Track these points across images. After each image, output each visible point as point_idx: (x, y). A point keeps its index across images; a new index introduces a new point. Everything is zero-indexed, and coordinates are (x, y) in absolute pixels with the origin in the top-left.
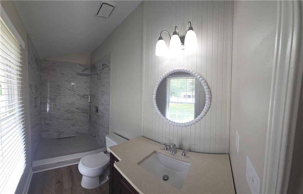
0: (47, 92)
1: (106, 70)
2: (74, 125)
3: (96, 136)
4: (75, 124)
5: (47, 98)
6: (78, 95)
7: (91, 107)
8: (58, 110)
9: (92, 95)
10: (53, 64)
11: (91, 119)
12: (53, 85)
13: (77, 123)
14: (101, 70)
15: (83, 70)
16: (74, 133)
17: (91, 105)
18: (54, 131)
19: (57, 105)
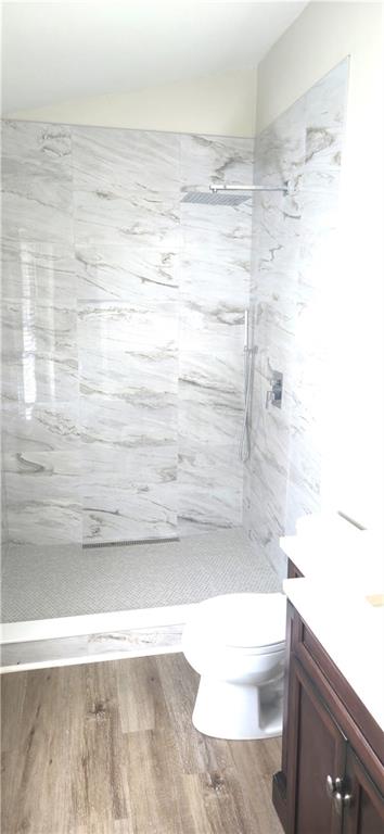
0: (21, 296)
1: (322, 161)
2: (171, 476)
3: (271, 534)
4: (176, 467)
5: (21, 327)
6: (195, 306)
7: (256, 373)
8: (86, 390)
9: (259, 306)
10: (48, 142)
11: (255, 444)
12: (55, 258)
13: (185, 460)
14: (300, 164)
15: (217, 171)
16: (174, 521)
17: (256, 363)
18: (68, 507)
19: (80, 368)
